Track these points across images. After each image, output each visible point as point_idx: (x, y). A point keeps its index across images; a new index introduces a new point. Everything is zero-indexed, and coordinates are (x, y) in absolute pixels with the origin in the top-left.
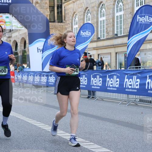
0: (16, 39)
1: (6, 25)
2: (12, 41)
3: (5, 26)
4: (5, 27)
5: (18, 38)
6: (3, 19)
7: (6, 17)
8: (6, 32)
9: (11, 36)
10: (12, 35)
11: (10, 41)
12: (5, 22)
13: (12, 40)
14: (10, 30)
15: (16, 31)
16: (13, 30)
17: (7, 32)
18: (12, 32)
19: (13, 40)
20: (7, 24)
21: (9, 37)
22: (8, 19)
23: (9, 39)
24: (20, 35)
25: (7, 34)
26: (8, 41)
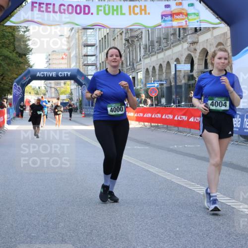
0: (205, 47)
1: (188, 19)
2: (199, 51)
3: (188, 23)
4: (186, 24)
5: (210, 45)
6: (183, 9)
7: (189, 5)
8: (187, 33)
9: (196, 40)
10: (198, 38)
11: (195, 50)
12: (187, 15)
13: (199, 48)
14: (196, 28)
15: (208, 29)
16: (200, 30)
17: (190, 33)
18: (199, 33)
19: (201, 49)
20: (189, 17)
21: (194, 43)
22: (192, 8)
23: (192, 47)
24: (215, 37)
25: (188, 36)
26: (190, 52)
